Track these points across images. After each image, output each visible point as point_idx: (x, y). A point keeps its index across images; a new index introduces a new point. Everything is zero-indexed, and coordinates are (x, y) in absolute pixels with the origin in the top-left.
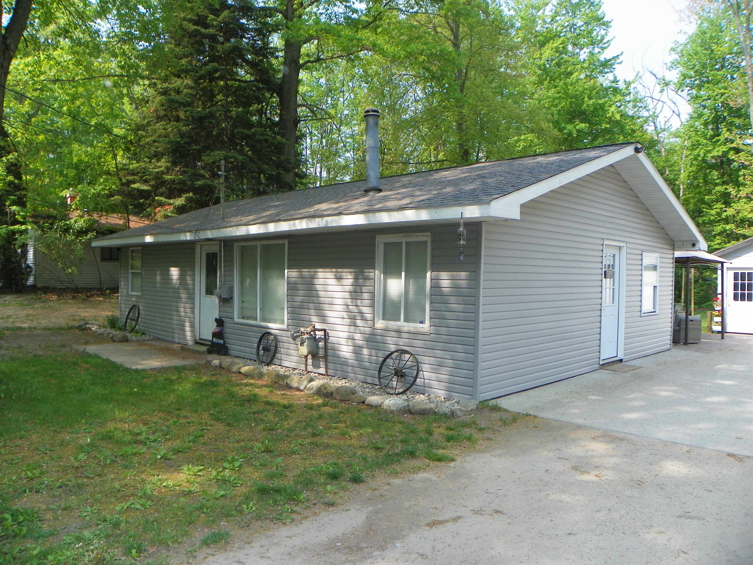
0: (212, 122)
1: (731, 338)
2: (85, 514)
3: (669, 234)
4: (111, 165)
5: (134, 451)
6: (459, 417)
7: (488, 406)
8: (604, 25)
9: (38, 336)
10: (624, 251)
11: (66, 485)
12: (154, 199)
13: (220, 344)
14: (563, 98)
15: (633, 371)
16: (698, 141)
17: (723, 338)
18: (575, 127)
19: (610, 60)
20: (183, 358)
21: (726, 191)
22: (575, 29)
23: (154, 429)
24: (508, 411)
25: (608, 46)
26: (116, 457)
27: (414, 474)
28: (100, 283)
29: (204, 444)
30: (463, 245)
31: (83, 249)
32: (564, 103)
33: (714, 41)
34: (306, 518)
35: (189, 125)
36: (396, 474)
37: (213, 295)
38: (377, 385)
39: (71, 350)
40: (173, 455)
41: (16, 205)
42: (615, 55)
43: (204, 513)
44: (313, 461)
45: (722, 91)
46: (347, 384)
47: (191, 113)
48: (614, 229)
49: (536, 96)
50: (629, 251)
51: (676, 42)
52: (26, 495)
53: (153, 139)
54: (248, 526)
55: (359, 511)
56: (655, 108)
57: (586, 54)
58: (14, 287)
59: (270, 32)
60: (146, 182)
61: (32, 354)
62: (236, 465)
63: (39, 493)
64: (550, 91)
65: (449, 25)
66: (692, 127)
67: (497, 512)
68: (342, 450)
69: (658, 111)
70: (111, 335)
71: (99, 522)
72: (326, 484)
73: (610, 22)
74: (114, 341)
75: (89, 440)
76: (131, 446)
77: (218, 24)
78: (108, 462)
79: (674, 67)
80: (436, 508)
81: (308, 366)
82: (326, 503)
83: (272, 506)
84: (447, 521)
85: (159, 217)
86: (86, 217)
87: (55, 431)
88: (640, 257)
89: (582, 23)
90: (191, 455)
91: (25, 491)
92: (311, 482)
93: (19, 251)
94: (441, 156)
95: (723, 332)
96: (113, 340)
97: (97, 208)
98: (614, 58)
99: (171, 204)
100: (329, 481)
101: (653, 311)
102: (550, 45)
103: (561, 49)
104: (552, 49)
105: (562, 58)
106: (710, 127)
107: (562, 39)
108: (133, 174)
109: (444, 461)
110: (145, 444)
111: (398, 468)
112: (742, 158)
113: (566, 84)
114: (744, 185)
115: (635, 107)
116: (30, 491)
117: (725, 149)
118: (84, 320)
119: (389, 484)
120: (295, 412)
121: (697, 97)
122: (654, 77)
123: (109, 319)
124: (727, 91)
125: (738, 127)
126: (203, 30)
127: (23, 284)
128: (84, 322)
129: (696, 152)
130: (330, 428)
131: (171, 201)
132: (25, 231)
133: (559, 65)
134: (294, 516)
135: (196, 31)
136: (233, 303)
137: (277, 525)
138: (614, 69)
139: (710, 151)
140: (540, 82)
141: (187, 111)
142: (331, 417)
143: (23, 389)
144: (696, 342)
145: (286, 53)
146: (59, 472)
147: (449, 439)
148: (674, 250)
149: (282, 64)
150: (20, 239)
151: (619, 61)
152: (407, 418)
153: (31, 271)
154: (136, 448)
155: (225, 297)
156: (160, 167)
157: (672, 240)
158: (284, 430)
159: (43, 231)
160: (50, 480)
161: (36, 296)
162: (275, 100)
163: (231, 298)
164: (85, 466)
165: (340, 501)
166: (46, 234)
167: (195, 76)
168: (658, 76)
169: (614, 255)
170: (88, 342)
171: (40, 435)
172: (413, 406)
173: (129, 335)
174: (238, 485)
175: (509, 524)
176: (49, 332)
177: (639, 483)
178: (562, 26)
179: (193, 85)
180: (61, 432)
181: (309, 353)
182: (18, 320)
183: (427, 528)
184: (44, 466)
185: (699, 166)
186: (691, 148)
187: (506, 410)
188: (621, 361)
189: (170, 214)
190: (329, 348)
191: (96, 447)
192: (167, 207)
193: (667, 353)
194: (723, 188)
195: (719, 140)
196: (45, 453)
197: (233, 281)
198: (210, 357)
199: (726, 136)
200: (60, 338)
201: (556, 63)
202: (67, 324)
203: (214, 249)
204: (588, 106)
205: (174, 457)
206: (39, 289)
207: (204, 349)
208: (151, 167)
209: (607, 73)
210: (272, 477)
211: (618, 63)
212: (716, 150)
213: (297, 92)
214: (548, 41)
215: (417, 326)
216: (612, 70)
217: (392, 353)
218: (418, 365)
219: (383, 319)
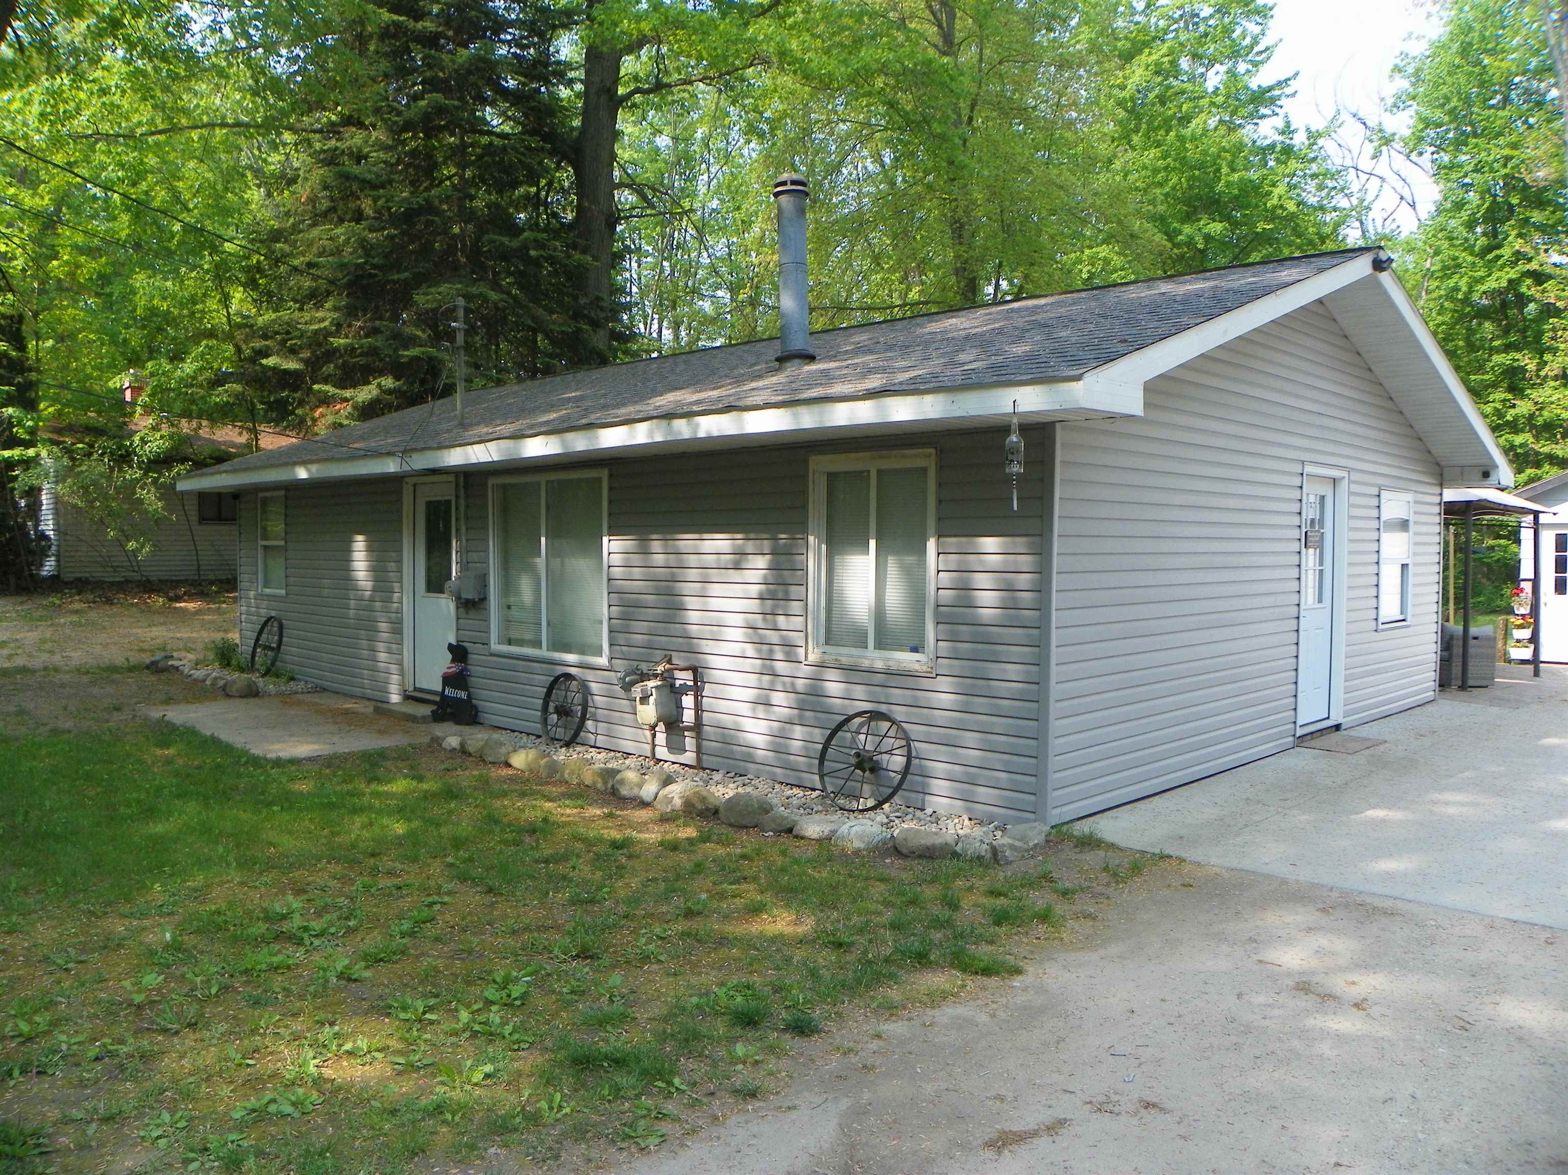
0: (432, 222)
1: (1553, 673)
2: (155, 1134)
3: (1433, 452)
4: (218, 318)
5: (276, 960)
6: (1009, 863)
7: (1070, 836)
8: (1259, 13)
9: (63, 686)
10: (1344, 486)
11: (112, 1054)
12: (310, 389)
13: (460, 700)
14: (1174, 169)
15: (1367, 751)
16: (1455, 259)
17: (1537, 673)
18: (1200, 229)
19: (1270, 89)
20: (380, 732)
21: (1515, 364)
22: (1197, 24)
23: (320, 903)
24: (1119, 848)
25: (1269, 58)
26: (232, 976)
27: (934, 1008)
28: (199, 570)
29: (437, 939)
30: (1018, 474)
31: (160, 499)
32: (1175, 180)
33: (1489, 46)
34: (694, 1131)
35: (384, 229)
36: (891, 1010)
37: (442, 592)
38: (814, 790)
39: (134, 716)
40: (367, 968)
41: (13, 406)
42: (1282, 79)
43: (445, 1122)
44: (694, 980)
45: (1507, 152)
46: (749, 789)
47: (387, 202)
48: (1324, 440)
49: (1117, 165)
50: (1355, 488)
51: (1404, 55)
52: (12, 1083)
53: (307, 259)
54: (557, 1157)
55: (820, 1109)
56: (1363, 190)
57: (1219, 77)
58: (12, 580)
59: (554, 28)
60: (293, 351)
61: (48, 728)
62: (515, 994)
63: (44, 1077)
64: (1146, 153)
65: (933, 13)
66: (1441, 230)
67: (1148, 1105)
68: (758, 950)
69: (1369, 197)
70: (221, 683)
71: (192, 1155)
72: (733, 1040)
73: (1271, 9)
74: (228, 696)
75: (168, 935)
76: (266, 950)
77: (443, 10)
78: (214, 991)
79: (1402, 106)
80: (1001, 1098)
81: (657, 748)
82: (736, 1092)
83: (609, 1101)
84: (1034, 1134)
85: (321, 429)
86: (165, 430)
87: (92, 913)
88: (1375, 502)
89: (1211, 10)
90: (408, 969)
91: (10, 1074)
92: (696, 1036)
93: (23, 503)
94: (914, 295)
95: (1535, 661)
96: (225, 692)
97: (191, 411)
98: (1279, 83)
99: (346, 400)
100: (738, 1031)
101: (1401, 618)
102: (1143, 57)
103: (1167, 66)
104: (1148, 66)
105: (1169, 87)
106: (1479, 230)
107: (1168, 44)
108: (265, 337)
109: (997, 973)
110: (300, 942)
111: (894, 994)
112: (1551, 293)
113: (1181, 139)
114: (1554, 351)
115: (1320, 188)
116: (23, 1072)
117: (1513, 274)
118: (164, 649)
119: (878, 1036)
120: (638, 857)
121: (1452, 167)
122: (1363, 126)
123: (216, 646)
124: (1516, 153)
125: (1542, 228)
126: (411, 24)
127: (31, 575)
128: (163, 654)
129: (1451, 283)
130: (722, 896)
131: (348, 393)
132: (34, 462)
133: (1162, 100)
134: (665, 1127)
135: (396, 24)
136: (487, 609)
137: (625, 1154)
138: (1282, 107)
139: (1480, 280)
140: (1125, 137)
141: (379, 197)
142: (723, 869)
143: (22, 810)
144: (1484, 683)
145: (587, 73)
146: (98, 1017)
147: (1000, 918)
148: (1441, 485)
149: (578, 95)
150: (22, 479)
151: (1288, 91)
152: (891, 866)
153: (50, 547)
154: (279, 952)
155: (470, 597)
156: (323, 320)
157: (1438, 464)
158: (617, 903)
159: (73, 459)
160: (73, 1041)
161: (61, 599)
162: (566, 176)
163: (484, 599)
164: (159, 1002)
165: (770, 1084)
166: (80, 465)
167: (395, 123)
168: (1369, 123)
169: (1323, 498)
170: (170, 699)
171: (55, 922)
172: (905, 840)
173: (260, 682)
174: (523, 1046)
175: (1185, 1138)
176: (85, 679)
177: (1462, 1023)
178: (1170, 18)
179: (390, 143)
180: (106, 913)
181: (659, 720)
182: (19, 651)
183: (990, 1154)
184: (61, 1003)
185: (1456, 311)
186: (1440, 274)
187: (1112, 846)
188: (1337, 727)
189: (346, 422)
190: (703, 708)
191: (185, 950)
192: (338, 407)
193: (1429, 708)
194: (1509, 357)
195: (1498, 257)
196: (66, 969)
197: (486, 561)
198: (439, 730)
199: (1517, 248)
200: (110, 689)
201: (1157, 97)
202: (127, 659)
203: (444, 492)
204: (1228, 184)
205: (367, 974)
206: (67, 584)
207: (425, 710)
208: (303, 320)
209: (1263, 117)
210: (603, 1022)
211: (1286, 96)
212: (1494, 276)
213: (613, 157)
214: (1140, 52)
215: (906, 659)
216: (1277, 110)
217: (849, 719)
218: (909, 746)
219: (827, 643)
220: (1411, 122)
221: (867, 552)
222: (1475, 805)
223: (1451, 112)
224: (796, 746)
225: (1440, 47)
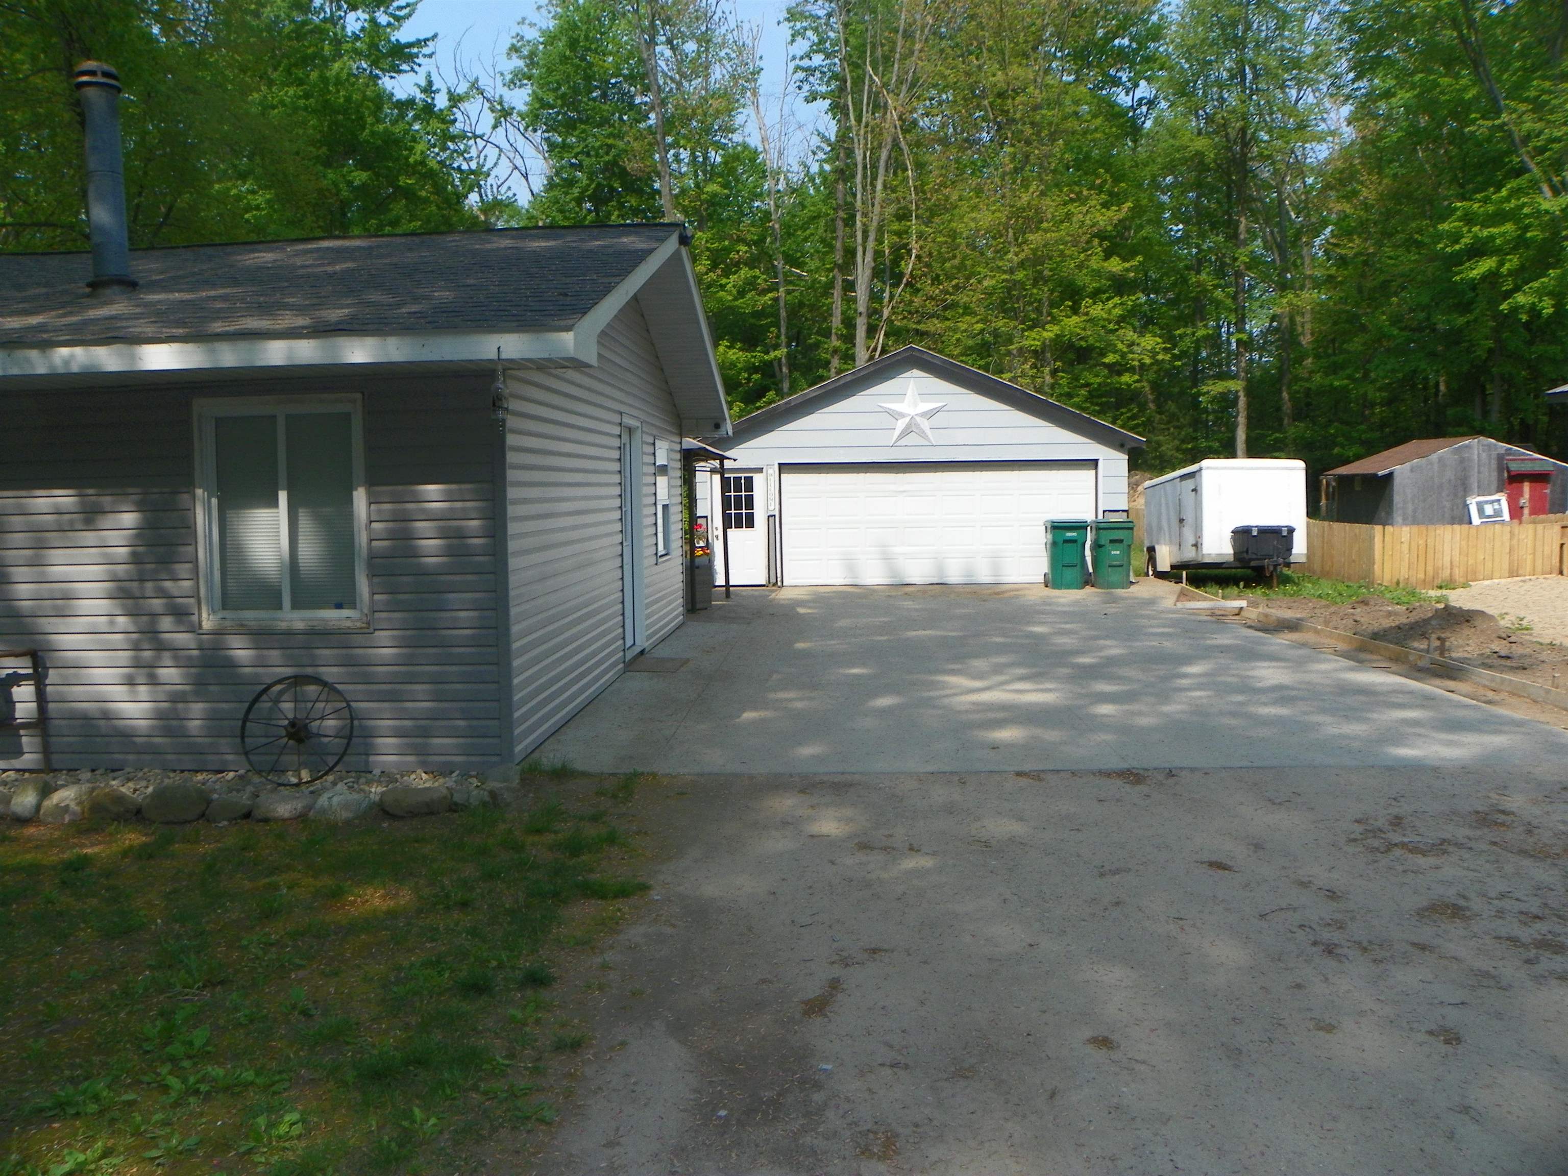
3: (678, 405)
7: (541, 772)
14: (315, 111)
15: (684, 669)
17: (728, 595)
18: (343, 176)
19: (410, 45)
24: (591, 774)
25: (410, 15)
27: (618, 933)
32: (316, 122)
33: (592, 46)
34: (570, 1092)
36: (587, 944)
38: (223, 771)
42: (422, 38)
45: (608, 141)
50: (644, 437)
51: (520, 37)
57: (359, 24)
62: (199, 1042)
64: (286, 89)
66: (555, 203)
67: (873, 951)
69: (487, 164)
79: (519, 83)
82: (558, 1049)
84: (829, 995)
88: (652, 450)
95: (727, 585)
98: (418, 42)
101: (665, 552)
109: (631, 893)
113: (324, 80)
121: (563, 147)
122: (482, 97)
124: (617, 143)
125: (636, 211)
138: (420, 65)
144: (706, 606)
148: (681, 435)
151: (426, 51)
157: (679, 416)
188: (643, 652)
190: (49, 698)
193: (686, 629)
204: (373, 134)
210: (332, 1037)
211: (425, 56)
215: (331, 616)
216: (416, 68)
217: (270, 686)
218: (349, 706)
219: (224, 609)
220: (528, 99)
221: (275, 504)
222: (811, 699)
223: (563, 96)
224: (194, 725)
225: (550, 38)
